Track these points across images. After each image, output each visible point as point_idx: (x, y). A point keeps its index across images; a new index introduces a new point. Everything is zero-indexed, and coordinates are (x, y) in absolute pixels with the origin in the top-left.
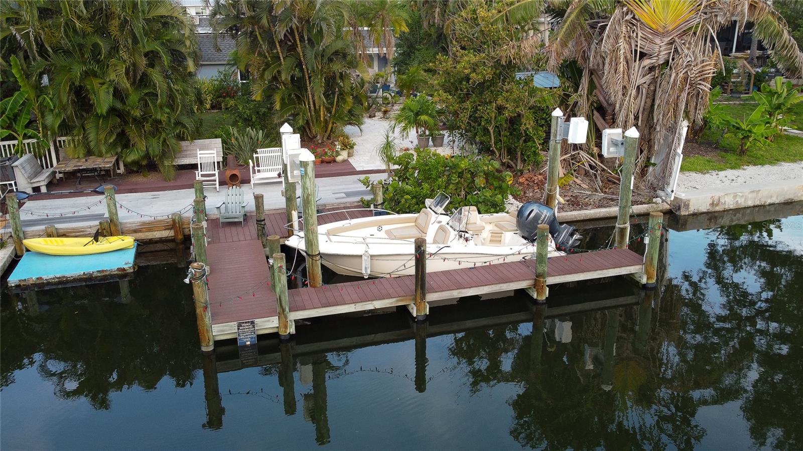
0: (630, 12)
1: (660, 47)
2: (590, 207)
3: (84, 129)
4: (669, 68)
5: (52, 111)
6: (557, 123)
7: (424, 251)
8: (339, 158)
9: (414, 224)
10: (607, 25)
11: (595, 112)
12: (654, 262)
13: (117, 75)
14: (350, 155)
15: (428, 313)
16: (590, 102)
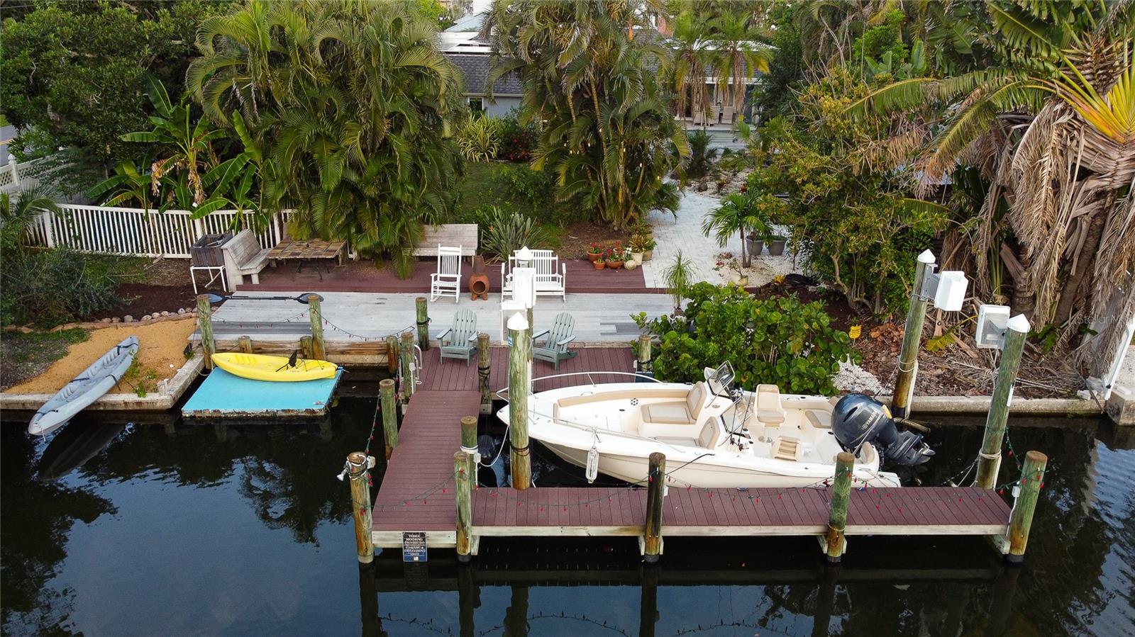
0: (1068, 111)
1: (1118, 163)
2: (970, 392)
3: (310, 205)
4: (1128, 197)
5: (275, 180)
6: (923, 273)
7: (660, 473)
8: (630, 264)
9: (684, 400)
10: (1028, 127)
11: (1004, 246)
12: (1024, 525)
13: (353, 141)
14: (645, 259)
15: (661, 553)
16: (996, 231)
